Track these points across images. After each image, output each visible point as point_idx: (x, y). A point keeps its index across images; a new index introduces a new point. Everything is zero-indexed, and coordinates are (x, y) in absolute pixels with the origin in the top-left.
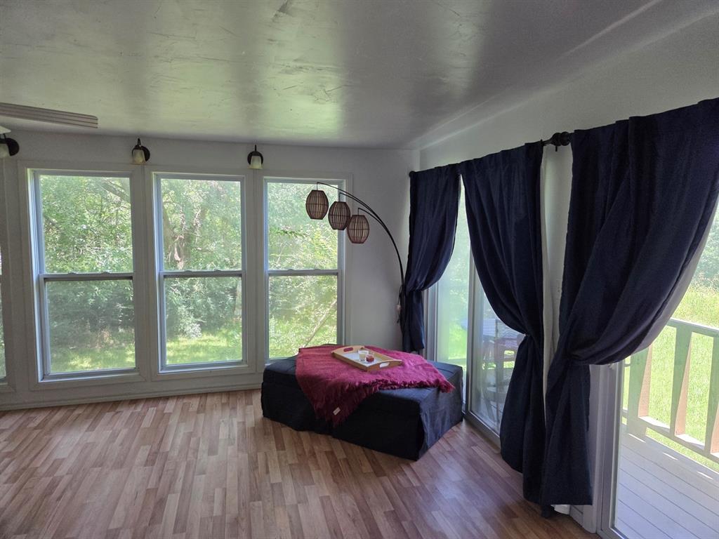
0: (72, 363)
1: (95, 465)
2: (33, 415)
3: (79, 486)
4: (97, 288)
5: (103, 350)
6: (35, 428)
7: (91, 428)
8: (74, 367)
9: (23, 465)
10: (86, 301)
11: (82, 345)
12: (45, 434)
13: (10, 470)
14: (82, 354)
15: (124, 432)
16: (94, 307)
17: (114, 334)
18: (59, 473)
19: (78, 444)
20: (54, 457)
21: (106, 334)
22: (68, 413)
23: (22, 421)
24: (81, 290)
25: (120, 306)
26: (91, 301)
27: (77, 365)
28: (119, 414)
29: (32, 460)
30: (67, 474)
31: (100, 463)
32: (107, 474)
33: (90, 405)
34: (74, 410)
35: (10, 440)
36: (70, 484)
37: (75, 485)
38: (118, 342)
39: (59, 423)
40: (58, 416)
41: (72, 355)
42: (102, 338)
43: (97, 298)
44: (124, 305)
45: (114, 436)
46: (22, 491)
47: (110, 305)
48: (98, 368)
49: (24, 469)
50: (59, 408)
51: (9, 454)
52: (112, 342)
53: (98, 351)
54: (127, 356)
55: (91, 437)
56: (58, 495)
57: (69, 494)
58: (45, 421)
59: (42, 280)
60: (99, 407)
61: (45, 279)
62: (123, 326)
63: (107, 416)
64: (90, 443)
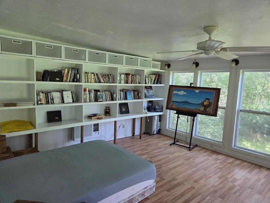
0: (244, 143)
1: (249, 188)
2: (229, 158)
3: (242, 192)
4: (258, 117)
5: (256, 142)
6: (229, 163)
7: (250, 172)
8: (244, 145)
9: (224, 175)
10: (252, 121)
11: (248, 137)
12: (232, 167)
13: (220, 174)
14: (248, 141)
15: (263, 180)
16: (255, 124)
17: (262, 137)
18: (236, 184)
19: (243, 176)
20: (235, 177)
21: (259, 136)
22: (242, 163)
23: (225, 159)
24: (251, 116)
25: (266, 126)
26: (254, 121)
28: (261, 172)
29: (227, 174)
30: (238, 186)
31: (252, 188)
32: (254, 194)
33: (250, 163)
34: (243, 162)
35: (221, 163)
36: (239, 190)
37: (241, 191)
38: (263, 141)
39: (238, 165)
40: (238, 162)
41: (244, 140)
42: (257, 137)
43: (257, 121)
44: (268, 126)
45: (259, 180)
46: (223, 183)
47: (263, 125)
48: (253, 149)
49: (224, 176)
50: (238, 159)
51: (220, 168)
52: (260, 139)
53: (254, 142)
54: (267, 147)
55: (249, 176)
56: (234, 192)
57: (238, 194)
58: (233, 162)
59: (239, 111)
60: (254, 165)
61: (240, 110)
62: (266, 134)
63: (257, 170)
64: (248, 178)
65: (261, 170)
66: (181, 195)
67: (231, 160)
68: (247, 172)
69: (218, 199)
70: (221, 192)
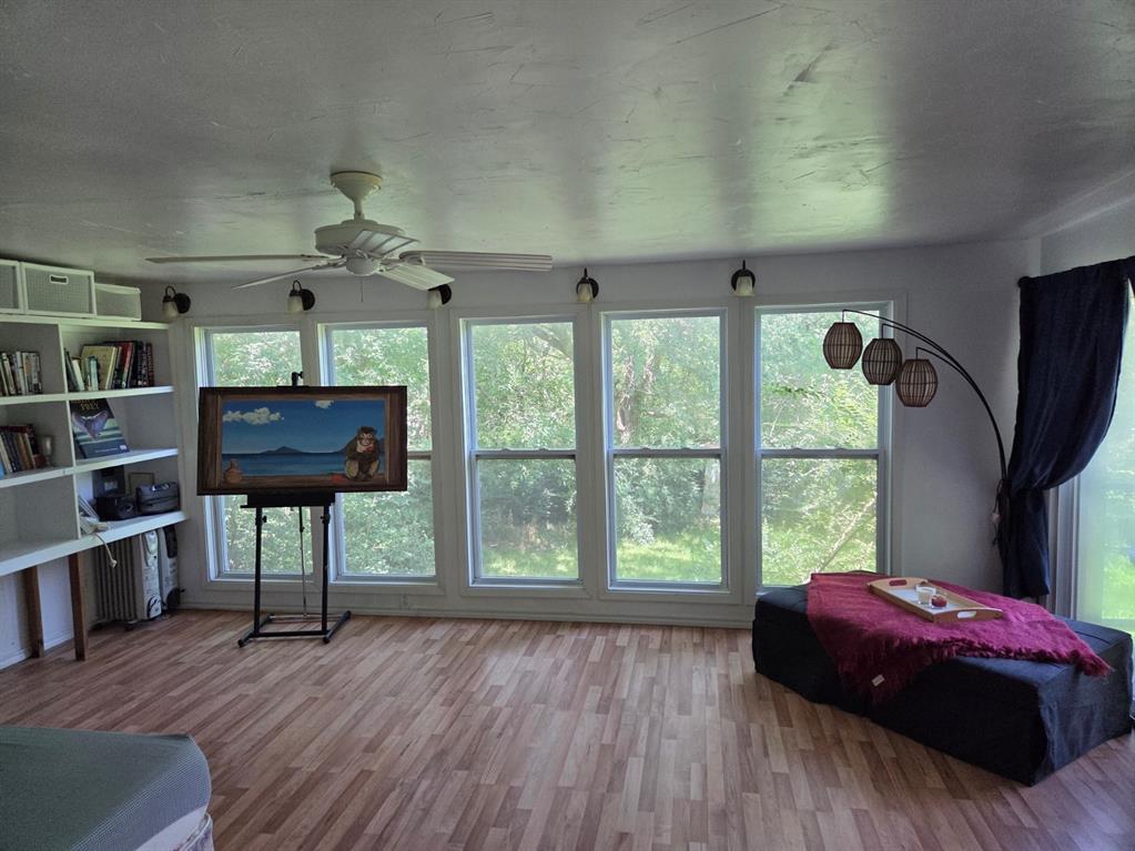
0: (495, 565)
1: (537, 701)
2: (464, 626)
3: (521, 723)
4: (524, 468)
5: (529, 551)
6: (468, 643)
7: (530, 652)
8: (497, 570)
9: (459, 687)
10: (508, 484)
11: (504, 541)
12: (479, 652)
13: (445, 690)
14: (505, 555)
15: (568, 663)
16: (518, 493)
17: (541, 532)
18: (497, 703)
19: (515, 671)
20: (491, 682)
21: (532, 530)
22: (502, 629)
23: (452, 633)
24: (503, 469)
25: (548, 493)
26: (514, 484)
27: (499, 569)
28: (558, 640)
29: (468, 682)
30: (507, 706)
31: (542, 699)
32: (552, 714)
33: (525, 622)
34: (508, 627)
35: (443, 653)
36: (510, 719)
37: (516, 721)
38: (547, 543)
39: (494, 641)
40: (492, 630)
41: (493, 555)
42: (527, 535)
43: (522, 484)
44: (554, 492)
45: (556, 667)
46: (460, 718)
47: (536, 491)
48: (525, 574)
49: (460, 691)
50: (493, 621)
51: (442, 671)
52: (539, 541)
53: (523, 552)
54: (559, 563)
55: (530, 664)
56: (499, 731)
57: (510, 732)
58: (478, 636)
59: (474, 457)
60: (537, 627)
61: (477, 456)
62: (552, 520)
63: (547, 639)
64: (530, 672)
65: (559, 633)
66: (328, 820)
67: (471, 631)
68: (525, 655)
69: (456, 774)
70: (460, 750)
